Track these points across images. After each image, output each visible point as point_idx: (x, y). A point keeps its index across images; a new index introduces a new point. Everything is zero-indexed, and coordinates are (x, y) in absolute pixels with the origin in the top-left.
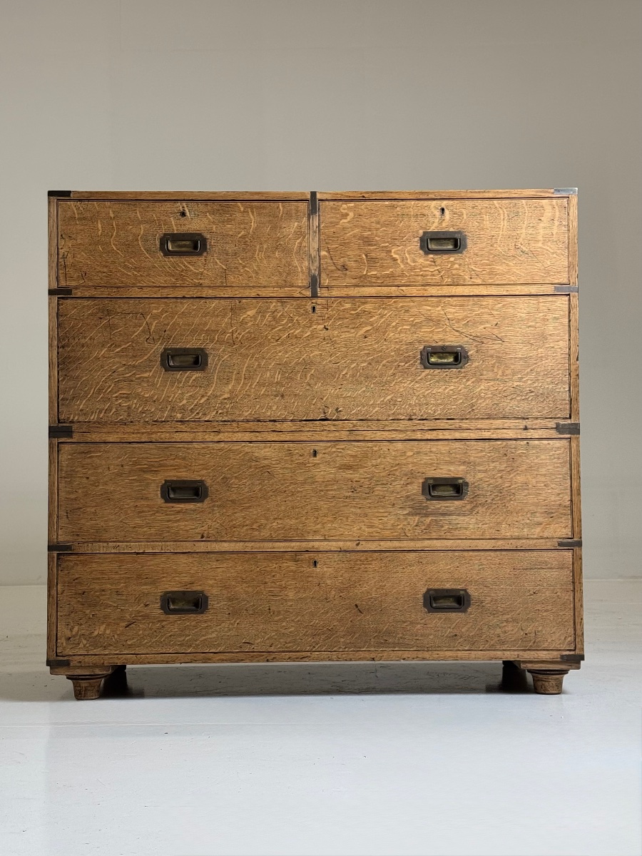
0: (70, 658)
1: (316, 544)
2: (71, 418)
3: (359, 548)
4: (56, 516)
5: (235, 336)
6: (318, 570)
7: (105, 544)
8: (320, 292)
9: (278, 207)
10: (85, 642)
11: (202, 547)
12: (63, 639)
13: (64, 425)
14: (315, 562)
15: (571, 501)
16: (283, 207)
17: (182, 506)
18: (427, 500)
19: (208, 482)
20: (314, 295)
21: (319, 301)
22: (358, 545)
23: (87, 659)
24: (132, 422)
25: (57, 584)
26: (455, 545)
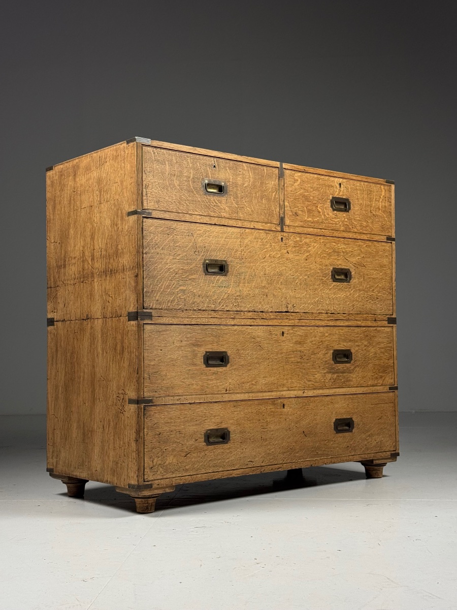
0: (153, 482)
1: (284, 393)
2: (151, 306)
3: (305, 395)
4: (142, 378)
5: (242, 254)
6: (285, 410)
7: (172, 398)
8: (286, 229)
9: (264, 170)
10: (161, 469)
11: (227, 397)
12: (148, 468)
13: (147, 310)
14: (284, 405)
15: (394, 363)
16: (267, 170)
17: (215, 369)
18: (335, 363)
19: (229, 353)
20: (282, 231)
21: (285, 234)
22: (303, 393)
23: (162, 482)
24: (186, 310)
25: (144, 428)
26: (347, 391)
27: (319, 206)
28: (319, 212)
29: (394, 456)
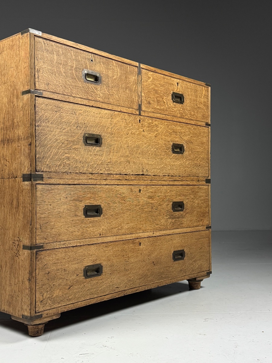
0: (43, 313)
1: (140, 234)
2: (42, 169)
3: (154, 235)
4: (35, 228)
5: (112, 130)
6: (141, 247)
7: (59, 243)
8: (142, 113)
9: (127, 67)
10: (49, 301)
11: (100, 240)
12: (39, 302)
13: (39, 173)
14: (140, 243)
15: (209, 210)
16: (129, 67)
17: (92, 219)
18: (174, 212)
19: (102, 206)
20: (140, 115)
21: (142, 117)
22: (153, 234)
23: (51, 311)
24: (70, 173)
25: (36, 269)
26: (181, 231)
27: (164, 98)
28: (164, 103)
29: (209, 274)
